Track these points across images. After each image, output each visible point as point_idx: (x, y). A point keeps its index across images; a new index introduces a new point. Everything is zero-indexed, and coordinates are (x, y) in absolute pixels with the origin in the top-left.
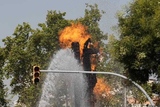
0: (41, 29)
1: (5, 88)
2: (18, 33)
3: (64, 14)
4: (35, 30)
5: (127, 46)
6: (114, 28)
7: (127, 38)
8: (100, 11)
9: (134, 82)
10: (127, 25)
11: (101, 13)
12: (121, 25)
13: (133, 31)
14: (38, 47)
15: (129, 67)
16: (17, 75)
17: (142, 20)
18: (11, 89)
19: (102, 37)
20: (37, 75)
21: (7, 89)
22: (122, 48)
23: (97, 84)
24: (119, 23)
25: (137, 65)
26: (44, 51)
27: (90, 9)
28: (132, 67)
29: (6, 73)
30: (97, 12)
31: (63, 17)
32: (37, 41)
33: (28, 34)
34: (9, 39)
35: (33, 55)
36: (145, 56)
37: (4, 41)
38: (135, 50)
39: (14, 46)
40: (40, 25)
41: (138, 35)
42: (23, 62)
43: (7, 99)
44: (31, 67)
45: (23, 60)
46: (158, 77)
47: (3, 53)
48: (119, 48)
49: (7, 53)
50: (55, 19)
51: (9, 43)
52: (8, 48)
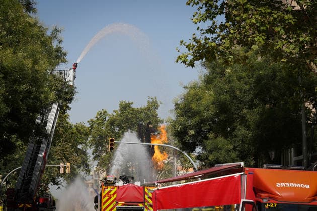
0: (115, 114)
1: (88, 155)
2: (98, 117)
3: (132, 104)
5: (181, 124)
7: (181, 118)
8: (158, 102)
9: (184, 152)
10: (181, 109)
11: (159, 104)
12: (176, 109)
13: (185, 113)
14: (113, 127)
15: (181, 140)
16: (97, 147)
17: (193, 106)
18: (92, 156)
19: (160, 121)
20: (112, 144)
21: (90, 156)
22: (177, 125)
23: (155, 154)
24: (175, 107)
25: (188, 139)
26: (117, 129)
27: (151, 101)
28: (183, 140)
29: (89, 145)
30: (156, 103)
31: (131, 106)
32: (112, 123)
33: (105, 117)
34: (92, 120)
35: (109, 133)
36: (194, 133)
37: (88, 122)
38: (186, 128)
39: (95, 126)
40: (114, 111)
41: (189, 116)
42: (101, 137)
43: (89, 163)
44: (107, 142)
45: (102, 136)
46: (202, 149)
47: (88, 131)
48: (175, 126)
49: (90, 131)
50: (125, 107)
51: (92, 123)
52: (92, 127)
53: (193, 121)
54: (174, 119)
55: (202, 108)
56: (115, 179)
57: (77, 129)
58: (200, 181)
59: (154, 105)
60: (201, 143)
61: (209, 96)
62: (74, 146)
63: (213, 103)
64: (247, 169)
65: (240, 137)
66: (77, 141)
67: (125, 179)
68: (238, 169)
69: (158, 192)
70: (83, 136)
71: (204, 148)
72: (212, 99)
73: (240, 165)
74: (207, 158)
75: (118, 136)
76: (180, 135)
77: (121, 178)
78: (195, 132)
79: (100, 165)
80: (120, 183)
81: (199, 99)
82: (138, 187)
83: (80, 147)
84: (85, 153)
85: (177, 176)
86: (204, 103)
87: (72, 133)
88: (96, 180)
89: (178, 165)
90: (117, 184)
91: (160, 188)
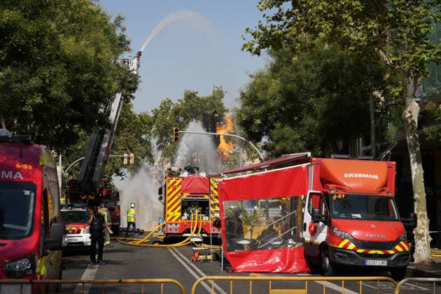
0: (179, 103)
1: (152, 146)
2: (163, 106)
3: (197, 93)
4: (175, 103)
5: (246, 113)
6: (237, 100)
7: (247, 108)
8: (224, 91)
9: (250, 142)
10: (247, 98)
11: (225, 93)
12: (242, 98)
13: (251, 102)
14: (177, 117)
15: (247, 130)
16: (161, 137)
17: (259, 95)
18: (156, 147)
19: (225, 111)
20: (176, 134)
21: (154, 147)
22: (243, 115)
23: (220, 144)
24: (240, 96)
25: (254, 129)
26: (181, 119)
27: (216, 90)
28: (250, 130)
29: (153, 135)
30: (222, 92)
31: (196, 95)
32: (176, 112)
33: (170, 107)
34: (156, 110)
35: (173, 123)
36: (260, 122)
37: (152, 111)
38: (252, 117)
39: (160, 115)
40: (179, 100)
41: (255, 106)
42: (166, 127)
43: (153, 154)
44: (172, 132)
46: (269, 139)
47: (152, 120)
48: (241, 115)
49: (154, 121)
50: (190, 96)
51: (156, 113)
52: (156, 117)
53: (258, 111)
54: (240, 108)
55: (268, 97)
56: (180, 169)
57: (141, 119)
58: (266, 171)
59: (219, 94)
60: (267, 133)
61: (275, 85)
62: (138, 136)
63: (280, 92)
64: (314, 159)
65: (307, 127)
66: (140, 131)
67: (190, 170)
68: (306, 159)
69: (224, 183)
70: (147, 125)
71: (271, 138)
72: (278, 87)
73: (307, 156)
74: (273, 148)
75: (183, 126)
76: (246, 124)
77: (185, 169)
78: (262, 121)
79: (164, 155)
80: (185, 174)
81: (266, 88)
82: (204, 178)
83: (144, 137)
84: (149, 144)
85: (243, 166)
86: (270, 91)
87: (136, 123)
88: (160, 171)
89: (244, 156)
90: (182, 175)
91: (225, 179)
